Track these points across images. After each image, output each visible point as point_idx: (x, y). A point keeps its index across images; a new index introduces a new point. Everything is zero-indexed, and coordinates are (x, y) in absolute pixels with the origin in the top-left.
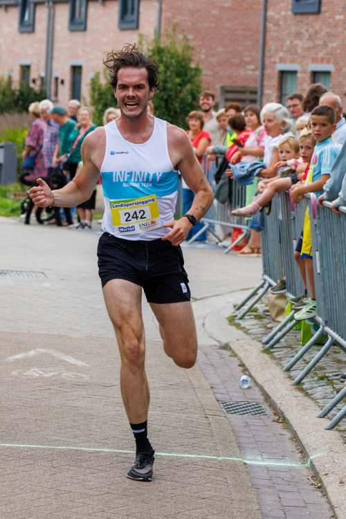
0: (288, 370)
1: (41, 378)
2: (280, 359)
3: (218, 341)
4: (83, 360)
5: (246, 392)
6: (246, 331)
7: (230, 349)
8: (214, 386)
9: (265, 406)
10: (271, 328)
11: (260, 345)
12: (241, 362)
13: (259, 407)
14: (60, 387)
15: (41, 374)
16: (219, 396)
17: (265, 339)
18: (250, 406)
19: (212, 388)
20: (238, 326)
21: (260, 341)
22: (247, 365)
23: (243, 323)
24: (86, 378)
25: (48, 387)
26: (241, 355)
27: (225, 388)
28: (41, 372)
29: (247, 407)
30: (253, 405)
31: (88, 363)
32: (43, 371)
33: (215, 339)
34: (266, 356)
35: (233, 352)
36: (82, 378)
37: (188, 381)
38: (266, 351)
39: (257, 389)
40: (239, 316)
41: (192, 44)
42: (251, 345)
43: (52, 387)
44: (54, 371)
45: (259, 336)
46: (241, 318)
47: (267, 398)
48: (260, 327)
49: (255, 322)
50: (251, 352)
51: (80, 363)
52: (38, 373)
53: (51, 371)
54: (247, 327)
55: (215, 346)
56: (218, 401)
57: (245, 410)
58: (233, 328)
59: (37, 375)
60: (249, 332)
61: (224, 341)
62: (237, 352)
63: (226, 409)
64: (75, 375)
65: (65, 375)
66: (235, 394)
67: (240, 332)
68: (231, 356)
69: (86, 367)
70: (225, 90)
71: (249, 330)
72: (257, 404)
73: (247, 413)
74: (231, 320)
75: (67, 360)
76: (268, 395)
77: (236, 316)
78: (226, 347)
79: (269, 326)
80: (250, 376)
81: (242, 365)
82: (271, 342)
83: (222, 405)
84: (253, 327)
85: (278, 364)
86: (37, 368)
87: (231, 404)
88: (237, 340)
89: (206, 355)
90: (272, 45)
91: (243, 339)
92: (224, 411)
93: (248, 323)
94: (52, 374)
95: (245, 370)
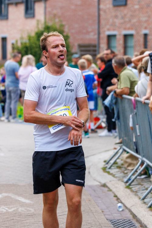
0: (143, 199)
1: (7, 212)
2: (136, 192)
3: (100, 182)
4: (29, 199)
5: (122, 213)
6: (113, 176)
7: (107, 187)
8: (103, 210)
9: (134, 221)
10: (127, 173)
11: (123, 184)
12: (115, 194)
13: (131, 222)
14: (19, 218)
15: (7, 210)
16: (107, 216)
17: (125, 180)
18: (126, 222)
19: (103, 212)
20: (109, 173)
21: (123, 181)
22: (118, 196)
23: (112, 171)
24: (32, 210)
25: (12, 218)
26: (114, 190)
27: (110, 211)
28: (7, 209)
29: (124, 222)
30: (127, 221)
31: (31, 201)
32: (8, 208)
33: (97, 181)
34: (128, 190)
35: (109, 188)
36: (30, 211)
37: (88, 208)
38: (128, 187)
39: (127, 211)
40: (108, 167)
41: (64, 23)
42: (119, 184)
43: (14, 218)
44: (14, 207)
45: (121, 178)
46: (110, 168)
47: (134, 216)
48: (121, 173)
49: (117, 170)
50: (119, 188)
51: (27, 201)
52: (5, 209)
53: (12, 208)
54: (114, 173)
55: (98, 185)
56: (107, 220)
57: (124, 225)
58: (106, 174)
59: (5, 211)
60: (116, 176)
61: (103, 182)
62: (111, 188)
63: (113, 225)
64: (25, 209)
65: (20, 209)
66: (115, 215)
67: (110, 176)
68: (108, 191)
69: (31, 203)
70: (80, 46)
71: (115, 175)
72: (129, 220)
73: (125, 227)
74: (104, 169)
75: (19, 199)
76: (135, 215)
77: (106, 167)
78: (104, 185)
79: (126, 172)
80: (121, 203)
81: (115, 196)
82: (130, 182)
83: (110, 222)
84: (117, 173)
85: (136, 195)
86: (4, 206)
87: (115, 222)
88: (110, 181)
89: (95, 191)
90: (103, 22)
91: (113, 180)
92: (113, 226)
93: (114, 171)
94: (13, 209)
95: (118, 199)
